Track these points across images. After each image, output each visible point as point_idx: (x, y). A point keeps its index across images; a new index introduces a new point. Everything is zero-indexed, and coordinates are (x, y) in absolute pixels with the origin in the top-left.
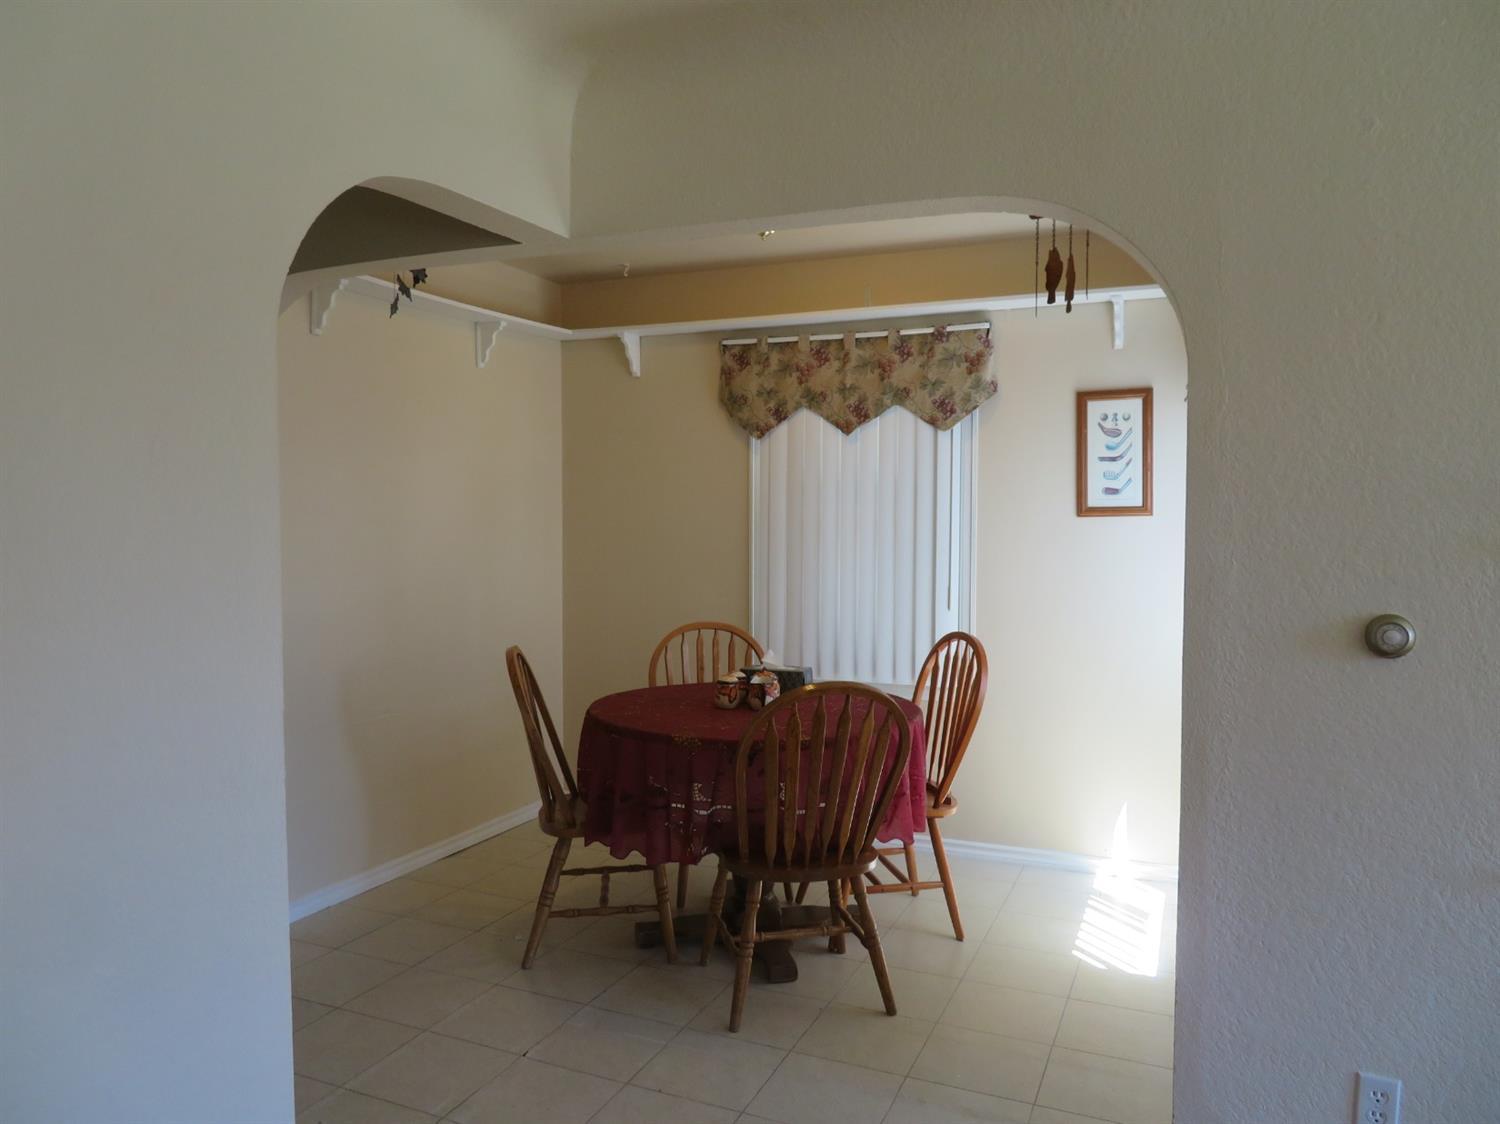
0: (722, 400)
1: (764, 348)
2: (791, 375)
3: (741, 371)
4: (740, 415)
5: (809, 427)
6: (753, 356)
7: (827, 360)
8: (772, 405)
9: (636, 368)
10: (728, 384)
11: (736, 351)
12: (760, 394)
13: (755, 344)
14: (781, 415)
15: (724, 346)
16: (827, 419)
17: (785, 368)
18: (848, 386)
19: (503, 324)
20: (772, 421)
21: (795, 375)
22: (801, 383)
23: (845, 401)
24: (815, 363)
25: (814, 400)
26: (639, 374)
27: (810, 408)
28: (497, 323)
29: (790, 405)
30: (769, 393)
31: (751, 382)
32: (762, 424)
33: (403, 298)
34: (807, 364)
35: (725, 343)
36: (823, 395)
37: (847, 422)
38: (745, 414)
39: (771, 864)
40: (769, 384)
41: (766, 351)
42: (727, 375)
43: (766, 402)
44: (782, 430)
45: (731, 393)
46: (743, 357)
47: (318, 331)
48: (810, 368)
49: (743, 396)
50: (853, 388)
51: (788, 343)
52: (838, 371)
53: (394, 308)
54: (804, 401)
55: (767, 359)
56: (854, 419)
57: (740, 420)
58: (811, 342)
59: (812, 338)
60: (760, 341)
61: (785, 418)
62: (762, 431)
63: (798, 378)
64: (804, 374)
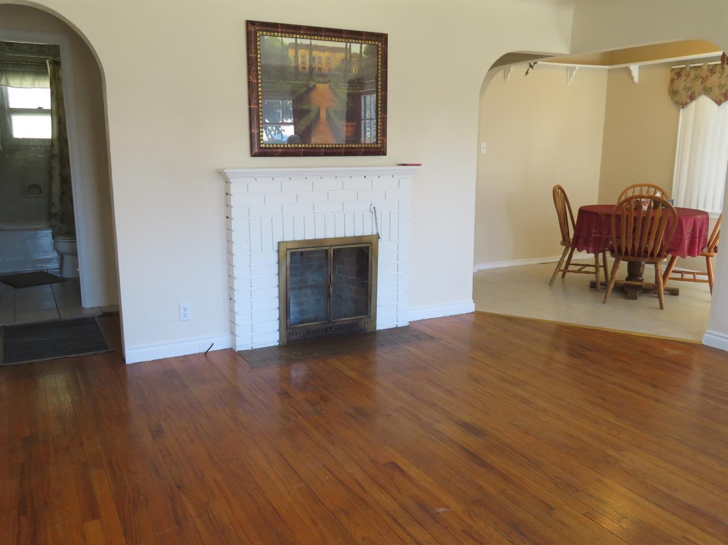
0: (669, 92)
1: (688, 69)
2: (698, 81)
3: (677, 79)
4: (675, 98)
5: (705, 102)
6: (684, 73)
7: (715, 73)
8: (689, 93)
9: (636, 80)
10: (672, 85)
11: (677, 71)
12: (684, 89)
13: (684, 68)
14: (692, 98)
15: (673, 69)
16: (712, 99)
17: (696, 77)
18: (722, 84)
19: (577, 68)
20: (688, 100)
21: (700, 80)
22: (702, 84)
23: (720, 91)
24: (709, 74)
25: (707, 91)
26: (637, 82)
27: (705, 94)
28: (575, 68)
29: (696, 94)
30: (688, 88)
31: (681, 84)
32: (684, 102)
33: (530, 69)
34: (706, 75)
35: (673, 67)
36: (711, 89)
37: (720, 100)
38: (677, 98)
39: (623, 254)
40: (688, 84)
41: (689, 70)
42: (672, 81)
43: (686, 93)
44: (693, 104)
45: (672, 89)
46: (679, 73)
47: (507, 80)
48: (707, 76)
49: (677, 90)
50: (724, 85)
51: (699, 66)
52: (719, 78)
53: (527, 73)
54: (702, 92)
55: (689, 74)
56: (723, 99)
57: (675, 100)
58: (709, 65)
59: (709, 64)
60: (687, 66)
61: (694, 99)
62: (684, 105)
63: (701, 81)
64: (704, 79)
